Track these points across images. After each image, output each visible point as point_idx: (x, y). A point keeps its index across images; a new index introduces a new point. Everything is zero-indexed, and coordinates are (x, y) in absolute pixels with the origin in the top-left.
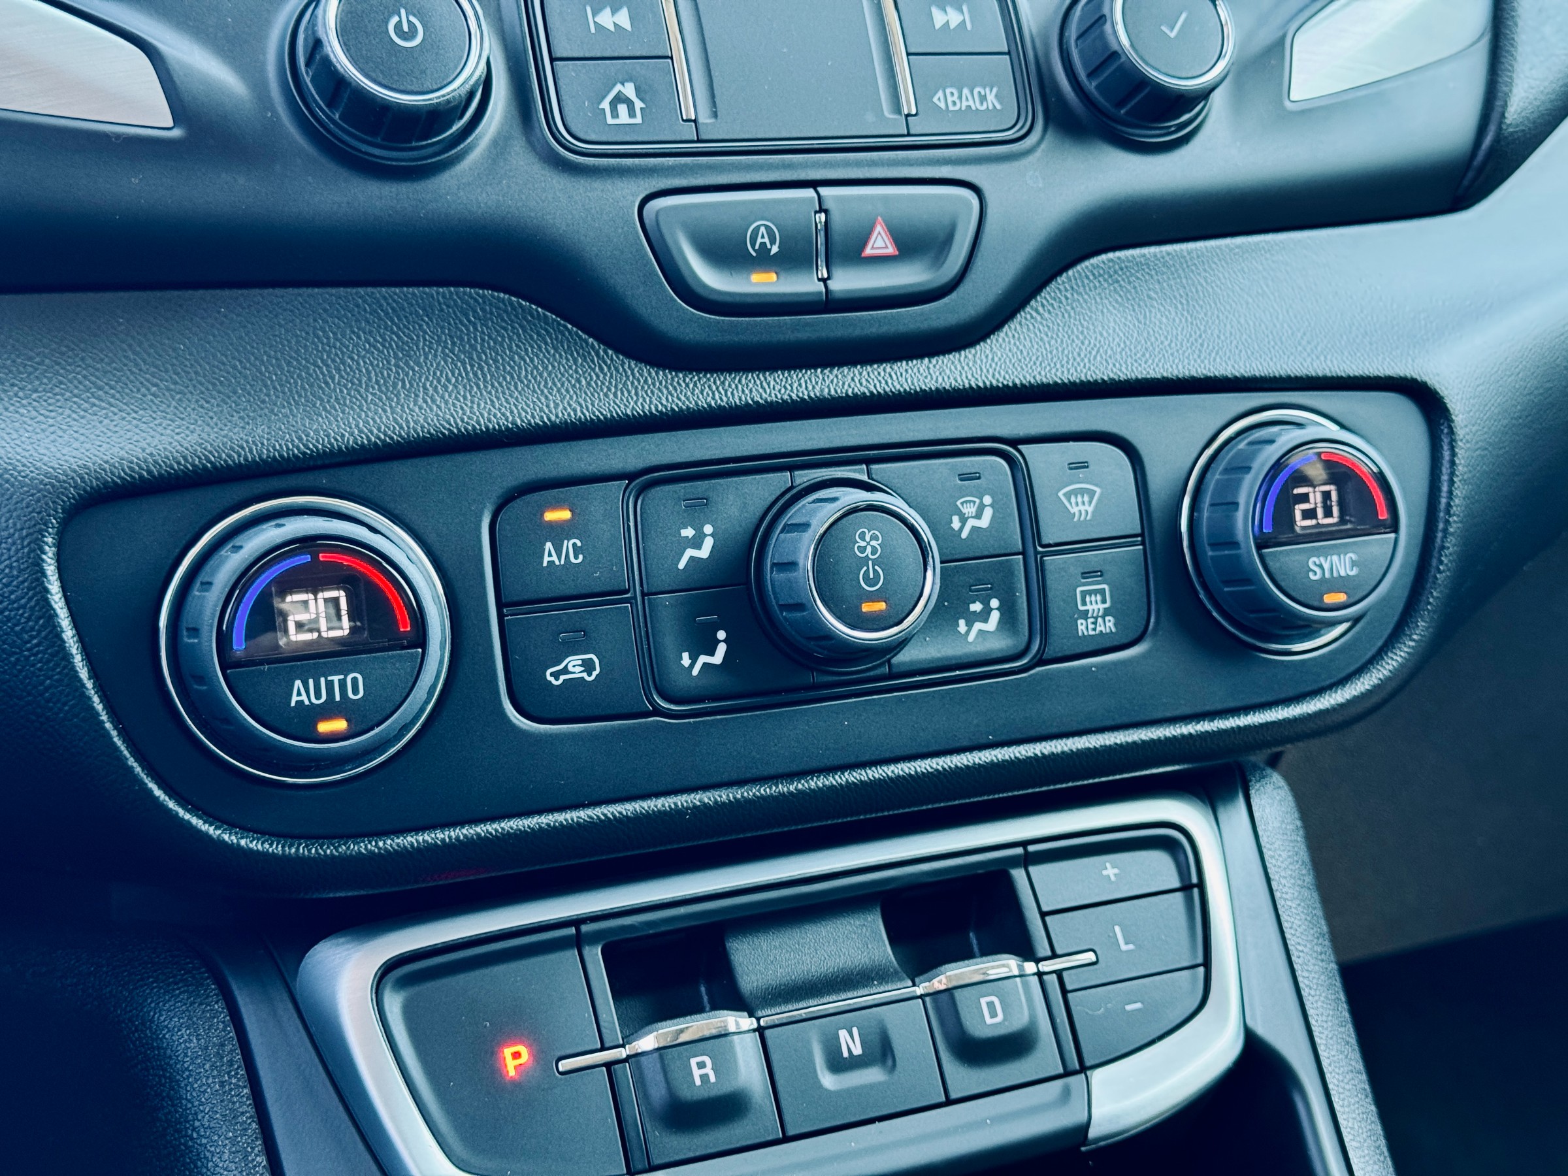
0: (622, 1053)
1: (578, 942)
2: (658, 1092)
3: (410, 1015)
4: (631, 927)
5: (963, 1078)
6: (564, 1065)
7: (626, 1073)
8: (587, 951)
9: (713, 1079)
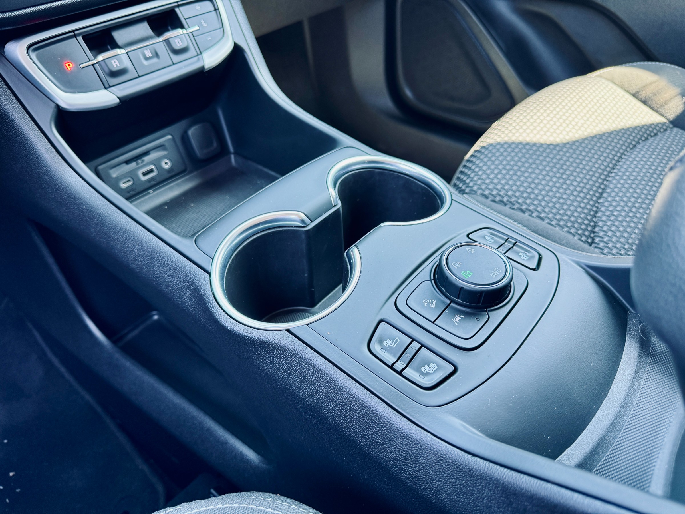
0: (95, 61)
1: (75, 36)
2: (107, 70)
3: (38, 57)
4: (87, 31)
5: (176, 58)
6: (82, 66)
7: (97, 66)
8: (78, 38)
9: (119, 65)
